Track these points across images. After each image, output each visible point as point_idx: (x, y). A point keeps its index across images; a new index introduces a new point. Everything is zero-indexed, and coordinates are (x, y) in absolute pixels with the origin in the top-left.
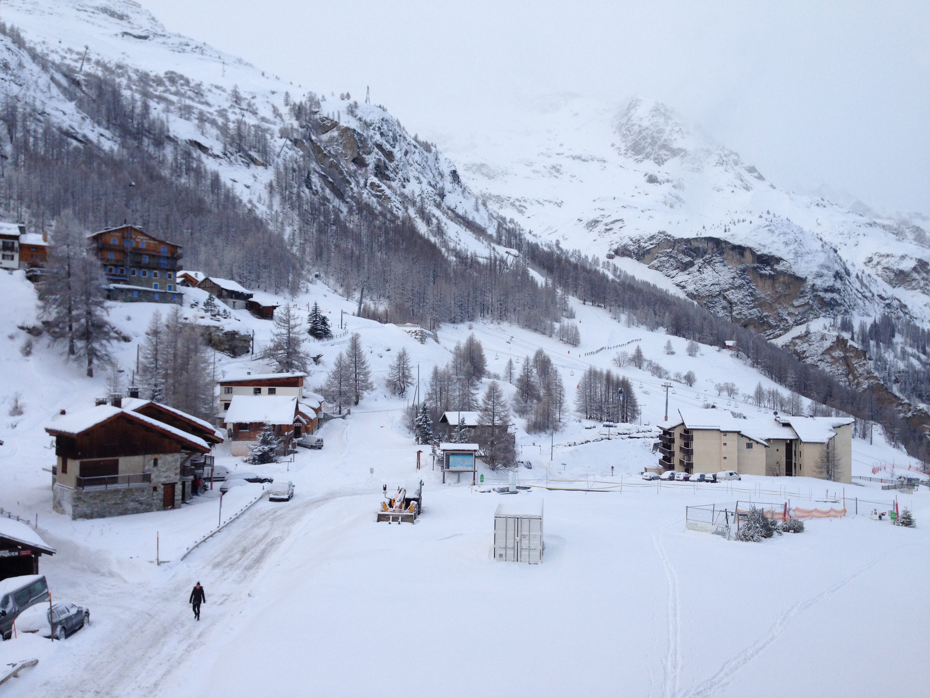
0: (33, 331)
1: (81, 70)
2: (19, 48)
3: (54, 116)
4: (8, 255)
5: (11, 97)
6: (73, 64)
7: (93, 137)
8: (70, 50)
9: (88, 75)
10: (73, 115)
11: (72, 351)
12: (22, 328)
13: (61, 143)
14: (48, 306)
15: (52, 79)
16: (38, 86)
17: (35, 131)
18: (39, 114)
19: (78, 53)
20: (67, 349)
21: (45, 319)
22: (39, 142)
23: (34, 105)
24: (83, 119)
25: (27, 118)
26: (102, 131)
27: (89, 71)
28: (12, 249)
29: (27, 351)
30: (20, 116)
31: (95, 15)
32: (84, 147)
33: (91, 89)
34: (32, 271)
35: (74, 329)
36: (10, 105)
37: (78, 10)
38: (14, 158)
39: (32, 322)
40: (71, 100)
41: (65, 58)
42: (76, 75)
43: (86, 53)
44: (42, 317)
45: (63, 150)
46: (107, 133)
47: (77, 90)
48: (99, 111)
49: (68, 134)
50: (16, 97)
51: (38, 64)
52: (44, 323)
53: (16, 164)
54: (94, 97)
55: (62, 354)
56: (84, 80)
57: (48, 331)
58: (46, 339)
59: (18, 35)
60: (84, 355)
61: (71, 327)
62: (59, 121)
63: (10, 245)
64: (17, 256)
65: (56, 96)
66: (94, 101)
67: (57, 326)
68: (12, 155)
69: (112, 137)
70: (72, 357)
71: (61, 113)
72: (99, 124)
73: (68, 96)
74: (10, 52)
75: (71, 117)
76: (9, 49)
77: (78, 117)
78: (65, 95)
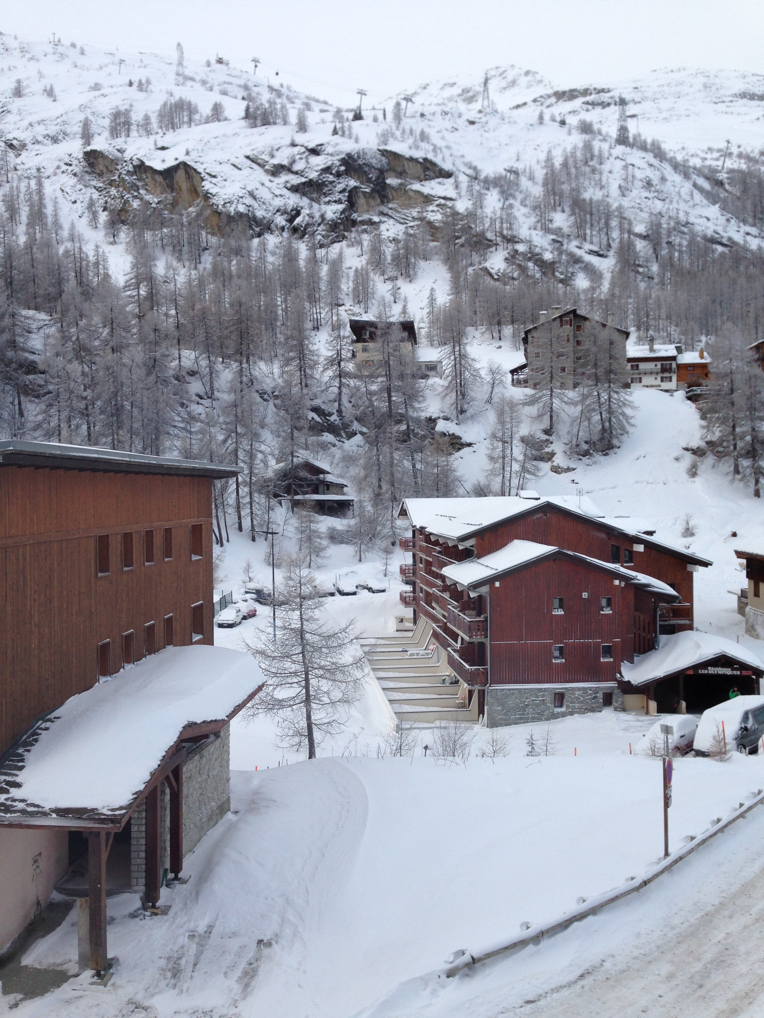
0: (697, 452)
1: (723, 167)
2: (661, 161)
3: (698, 224)
4: (666, 377)
5: (655, 215)
6: (714, 163)
7: (738, 238)
8: (710, 149)
9: (731, 171)
10: (717, 219)
11: (737, 471)
12: (686, 449)
13: (707, 251)
14: (711, 425)
15: (695, 185)
16: (680, 197)
17: (680, 245)
18: (683, 226)
19: (719, 150)
20: (732, 468)
21: (709, 438)
22: (685, 255)
23: (678, 218)
24: (728, 220)
25: (671, 233)
26: (748, 229)
27: (731, 167)
28: (670, 370)
29: (693, 472)
30: (664, 232)
31: (734, 103)
32: (730, 251)
33: (735, 187)
34: (692, 390)
35: (738, 448)
36: (654, 222)
37: (715, 103)
38: (660, 277)
39: (696, 442)
40: (714, 203)
41: (706, 159)
42: (718, 175)
43: (727, 148)
44: (706, 437)
45: (708, 259)
46: (754, 231)
47: (721, 190)
48: (744, 208)
49: (713, 241)
50: (660, 213)
51: (679, 174)
52: (707, 443)
53: (662, 283)
54: (738, 194)
55: (727, 474)
56: (728, 178)
57: (712, 451)
58: (710, 459)
59: (659, 148)
60: (751, 474)
61: (735, 445)
62: (703, 228)
63: (668, 367)
64: (674, 378)
65: (699, 202)
66: (739, 198)
67: (721, 445)
68: (658, 275)
69: (759, 234)
70: (738, 477)
71: (705, 220)
72: (745, 222)
73: (711, 200)
74: (653, 168)
75: (715, 221)
76: (651, 165)
77: (722, 220)
78: (708, 199)
